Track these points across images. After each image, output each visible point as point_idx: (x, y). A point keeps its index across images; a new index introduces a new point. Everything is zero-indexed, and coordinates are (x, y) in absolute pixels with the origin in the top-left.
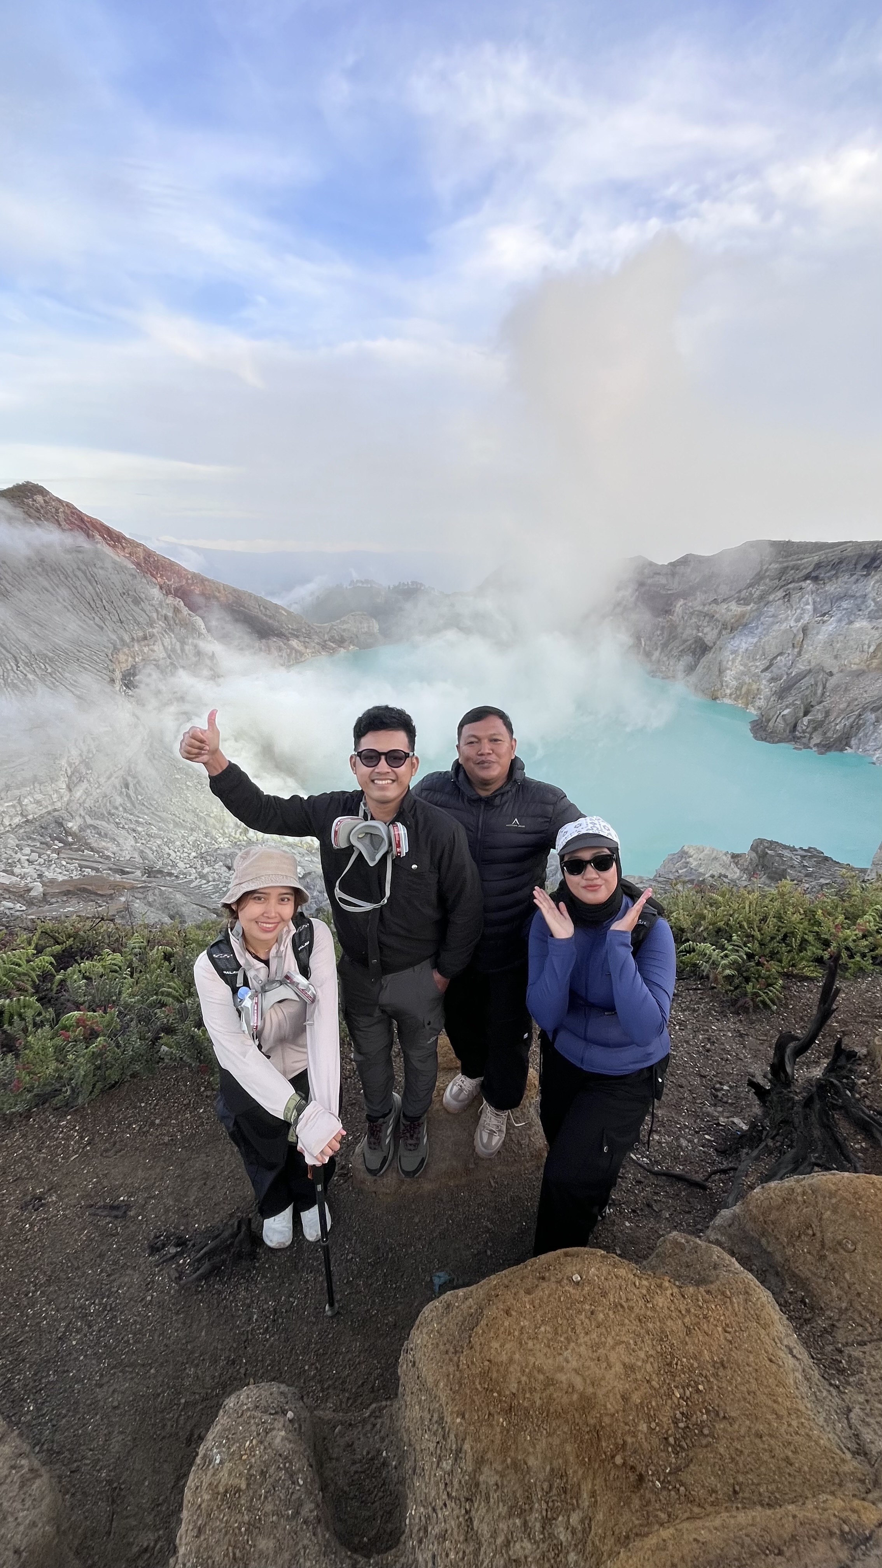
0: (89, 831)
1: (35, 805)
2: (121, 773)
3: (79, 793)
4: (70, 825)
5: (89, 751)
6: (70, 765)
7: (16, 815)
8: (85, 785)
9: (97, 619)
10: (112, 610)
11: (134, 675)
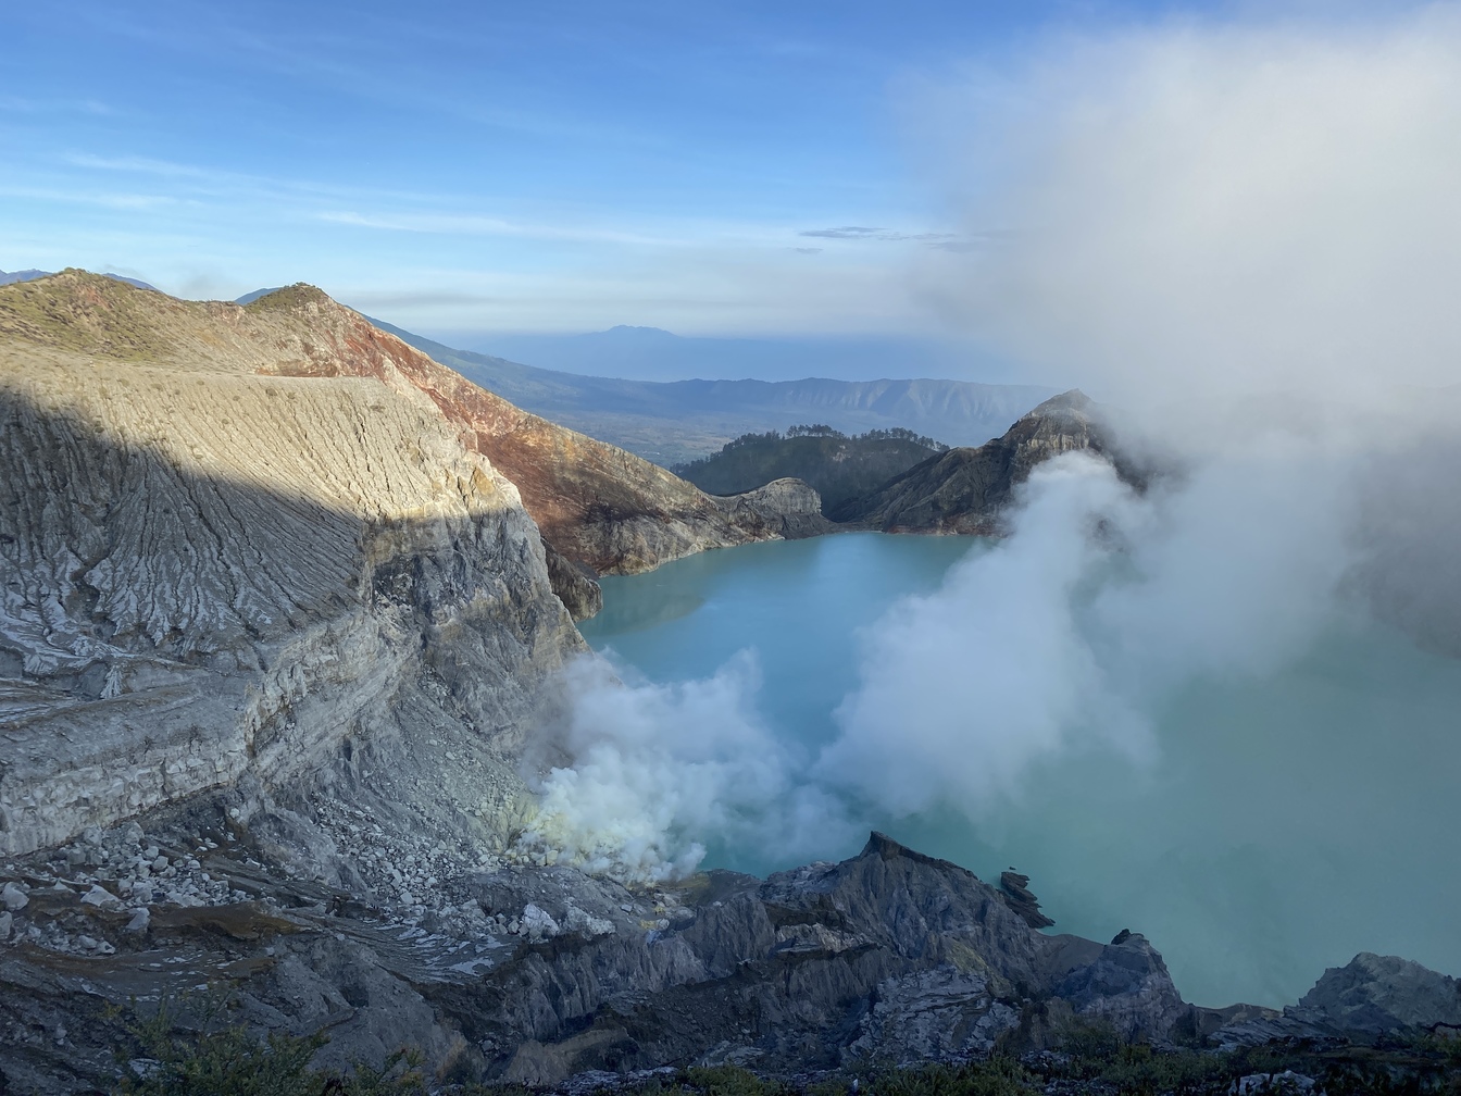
0: (266, 825)
1: (187, 777)
2: (344, 730)
3: (266, 760)
4: (235, 812)
5: (297, 692)
6: (261, 711)
7: (151, 790)
8: (280, 747)
9: (354, 484)
10: (378, 470)
11: (396, 572)
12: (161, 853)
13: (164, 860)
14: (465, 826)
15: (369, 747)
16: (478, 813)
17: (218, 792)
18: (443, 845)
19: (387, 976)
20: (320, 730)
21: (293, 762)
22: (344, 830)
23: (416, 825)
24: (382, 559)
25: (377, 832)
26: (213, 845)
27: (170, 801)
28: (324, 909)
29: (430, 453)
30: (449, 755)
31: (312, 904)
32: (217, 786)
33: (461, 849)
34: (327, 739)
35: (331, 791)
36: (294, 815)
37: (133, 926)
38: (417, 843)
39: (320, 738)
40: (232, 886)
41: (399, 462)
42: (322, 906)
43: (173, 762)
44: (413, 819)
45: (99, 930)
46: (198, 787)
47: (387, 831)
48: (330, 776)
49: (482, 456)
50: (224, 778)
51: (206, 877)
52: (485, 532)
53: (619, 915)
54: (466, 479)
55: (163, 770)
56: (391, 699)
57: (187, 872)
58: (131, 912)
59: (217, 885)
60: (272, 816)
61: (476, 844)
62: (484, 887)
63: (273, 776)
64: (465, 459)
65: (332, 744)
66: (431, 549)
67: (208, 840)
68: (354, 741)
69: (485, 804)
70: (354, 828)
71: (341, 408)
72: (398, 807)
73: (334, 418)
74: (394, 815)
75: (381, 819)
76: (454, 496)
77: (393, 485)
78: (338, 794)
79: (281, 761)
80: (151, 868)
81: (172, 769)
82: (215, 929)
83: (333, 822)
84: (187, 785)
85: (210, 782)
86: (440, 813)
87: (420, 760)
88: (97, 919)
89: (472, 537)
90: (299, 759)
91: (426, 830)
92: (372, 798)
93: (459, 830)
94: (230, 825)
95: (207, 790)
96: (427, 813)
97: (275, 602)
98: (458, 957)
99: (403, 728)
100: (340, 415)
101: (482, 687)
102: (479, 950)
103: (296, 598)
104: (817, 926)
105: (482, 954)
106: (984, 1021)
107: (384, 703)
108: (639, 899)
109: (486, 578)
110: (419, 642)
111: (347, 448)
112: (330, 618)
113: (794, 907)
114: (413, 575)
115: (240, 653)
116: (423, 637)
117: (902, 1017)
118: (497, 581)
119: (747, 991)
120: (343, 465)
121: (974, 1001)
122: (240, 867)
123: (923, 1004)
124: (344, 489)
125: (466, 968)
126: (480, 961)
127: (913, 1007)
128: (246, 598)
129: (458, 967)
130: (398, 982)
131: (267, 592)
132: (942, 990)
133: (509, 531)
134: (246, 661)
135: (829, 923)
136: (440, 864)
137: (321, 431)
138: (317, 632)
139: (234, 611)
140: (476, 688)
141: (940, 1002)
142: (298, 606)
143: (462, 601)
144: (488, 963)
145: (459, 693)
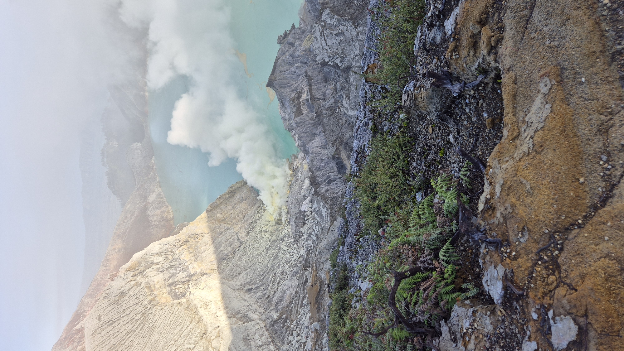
0: (279, 307)
1: (262, 338)
2: (242, 294)
3: (255, 316)
4: (275, 318)
5: (227, 313)
7: (268, 348)
8: (249, 313)
9: (136, 318)
10: (129, 310)
11: (175, 293)
12: (292, 335)
13: (295, 333)
14: (275, 241)
15: (248, 283)
16: (270, 238)
17: (268, 326)
18: (282, 247)
19: (329, 234)
20: (242, 301)
21: (255, 307)
22: (279, 282)
23: (275, 258)
24: (170, 298)
25: (279, 271)
26: (288, 321)
27: (272, 342)
28: (308, 272)
29: (119, 291)
30: (249, 254)
31: (306, 276)
32: (265, 327)
33: (283, 240)
34: (245, 298)
35: (265, 292)
36: (274, 299)
37: (318, 328)
38: (282, 255)
39: (245, 300)
40: (301, 307)
41: (125, 302)
42: (307, 273)
43: (257, 344)
44: (274, 260)
45: (320, 339)
46: (266, 333)
47: (279, 268)
48: (260, 294)
49: (120, 269)
50: (262, 325)
51: (299, 316)
52: (156, 261)
53: (302, 178)
54: (132, 273)
55: (260, 346)
56: (229, 281)
57: (298, 324)
58: (313, 330)
59: (302, 312)
60: (276, 306)
61: (281, 236)
62: (296, 227)
63: (261, 313)
64: (122, 275)
65: (247, 296)
66: (165, 280)
67: (286, 324)
68: (245, 289)
69: (267, 236)
70: (278, 279)
71: (100, 333)
72: (269, 266)
73: (105, 335)
74: (273, 267)
75: (275, 271)
76: (139, 277)
77: (136, 301)
78: (266, 289)
79: (255, 312)
80: (297, 337)
81: (260, 343)
82: (317, 299)
83: (277, 287)
84: (265, 337)
85: (264, 329)
86: (271, 251)
87: (251, 264)
88: (317, 341)
89: (158, 266)
90: (253, 306)
91: (278, 253)
92: (267, 277)
93: (277, 243)
94: (280, 318)
95: (267, 330)
96: (271, 256)
97: (191, 330)
98: (321, 216)
99: (239, 274)
100: (103, 333)
101: (222, 248)
102: (318, 209)
103: (188, 323)
104: (301, 100)
105: (319, 207)
106: (328, 21)
107: (230, 282)
108: (297, 173)
109: (177, 256)
110: (205, 276)
111: (120, 325)
112: (196, 308)
113: (295, 109)
114: (176, 285)
115: (212, 338)
116: (203, 275)
117: (329, 50)
118: (177, 252)
119: (324, 112)
120: (127, 326)
121: (322, 27)
122: (295, 307)
123: (324, 44)
124: (139, 322)
125: (324, 211)
126: (321, 207)
127: (325, 47)
128: (189, 344)
129: (324, 214)
130: (330, 230)
131: (186, 336)
132: (319, 39)
133: (155, 252)
134: (216, 334)
135: (299, 97)
136: (289, 246)
137: (112, 339)
138: (202, 312)
139: (195, 347)
140: (222, 250)
141: (323, 38)
142: (191, 322)
143: (187, 264)
144: (322, 204)
145: (225, 257)
